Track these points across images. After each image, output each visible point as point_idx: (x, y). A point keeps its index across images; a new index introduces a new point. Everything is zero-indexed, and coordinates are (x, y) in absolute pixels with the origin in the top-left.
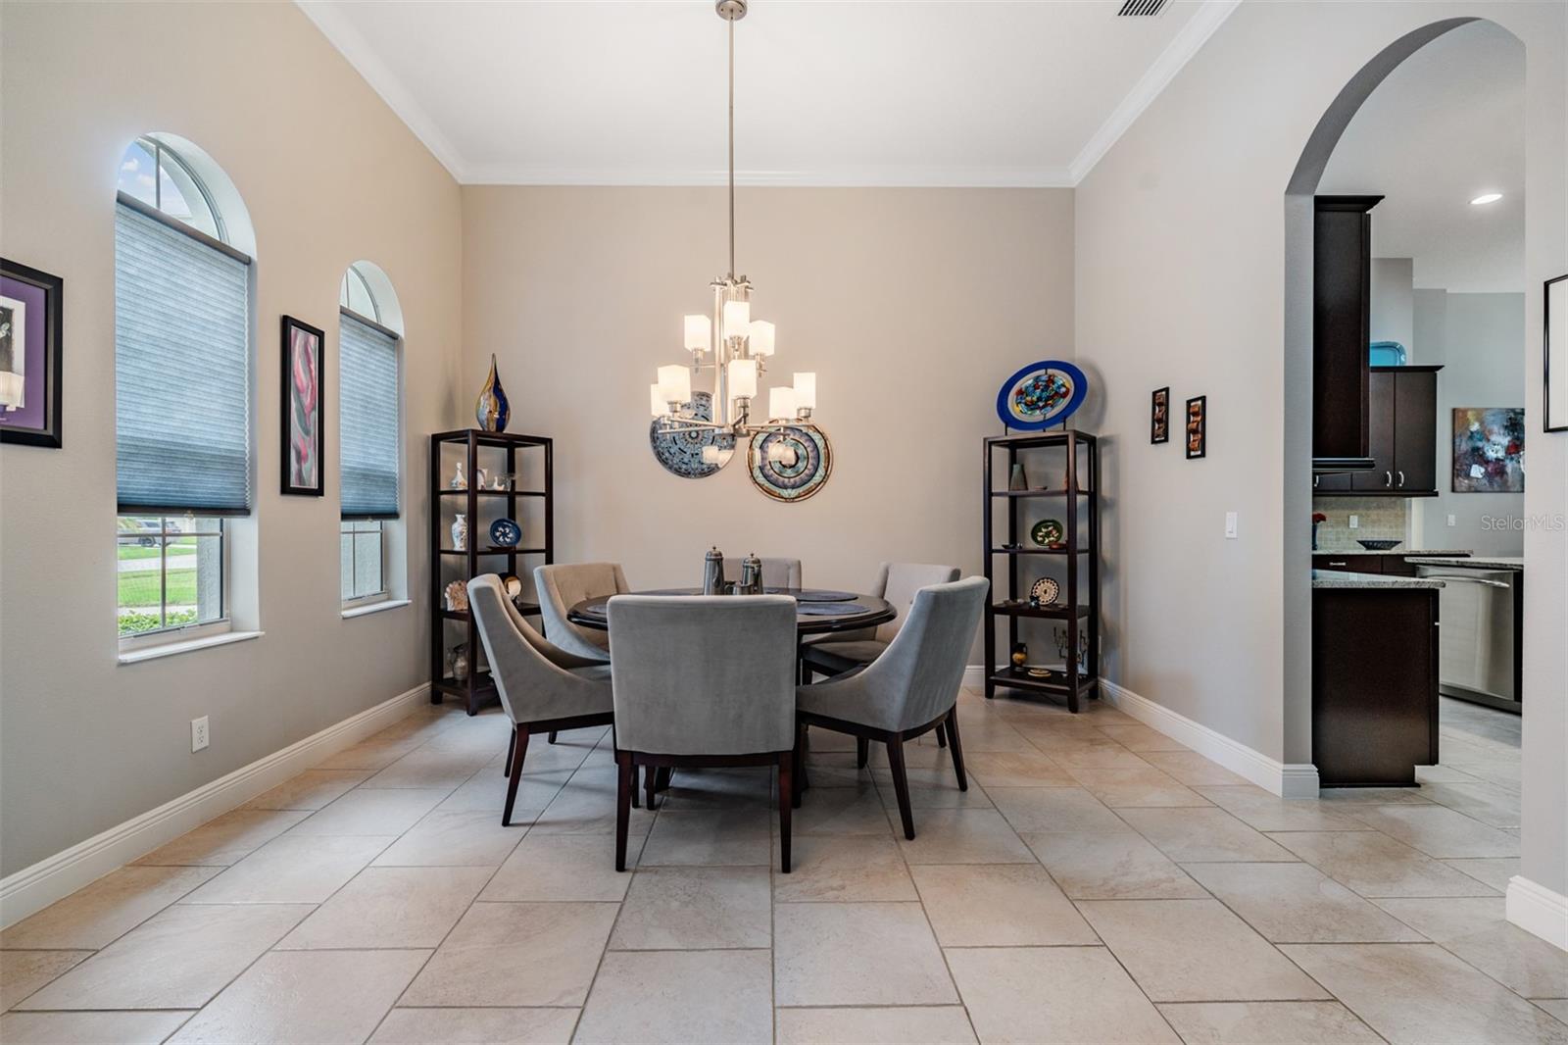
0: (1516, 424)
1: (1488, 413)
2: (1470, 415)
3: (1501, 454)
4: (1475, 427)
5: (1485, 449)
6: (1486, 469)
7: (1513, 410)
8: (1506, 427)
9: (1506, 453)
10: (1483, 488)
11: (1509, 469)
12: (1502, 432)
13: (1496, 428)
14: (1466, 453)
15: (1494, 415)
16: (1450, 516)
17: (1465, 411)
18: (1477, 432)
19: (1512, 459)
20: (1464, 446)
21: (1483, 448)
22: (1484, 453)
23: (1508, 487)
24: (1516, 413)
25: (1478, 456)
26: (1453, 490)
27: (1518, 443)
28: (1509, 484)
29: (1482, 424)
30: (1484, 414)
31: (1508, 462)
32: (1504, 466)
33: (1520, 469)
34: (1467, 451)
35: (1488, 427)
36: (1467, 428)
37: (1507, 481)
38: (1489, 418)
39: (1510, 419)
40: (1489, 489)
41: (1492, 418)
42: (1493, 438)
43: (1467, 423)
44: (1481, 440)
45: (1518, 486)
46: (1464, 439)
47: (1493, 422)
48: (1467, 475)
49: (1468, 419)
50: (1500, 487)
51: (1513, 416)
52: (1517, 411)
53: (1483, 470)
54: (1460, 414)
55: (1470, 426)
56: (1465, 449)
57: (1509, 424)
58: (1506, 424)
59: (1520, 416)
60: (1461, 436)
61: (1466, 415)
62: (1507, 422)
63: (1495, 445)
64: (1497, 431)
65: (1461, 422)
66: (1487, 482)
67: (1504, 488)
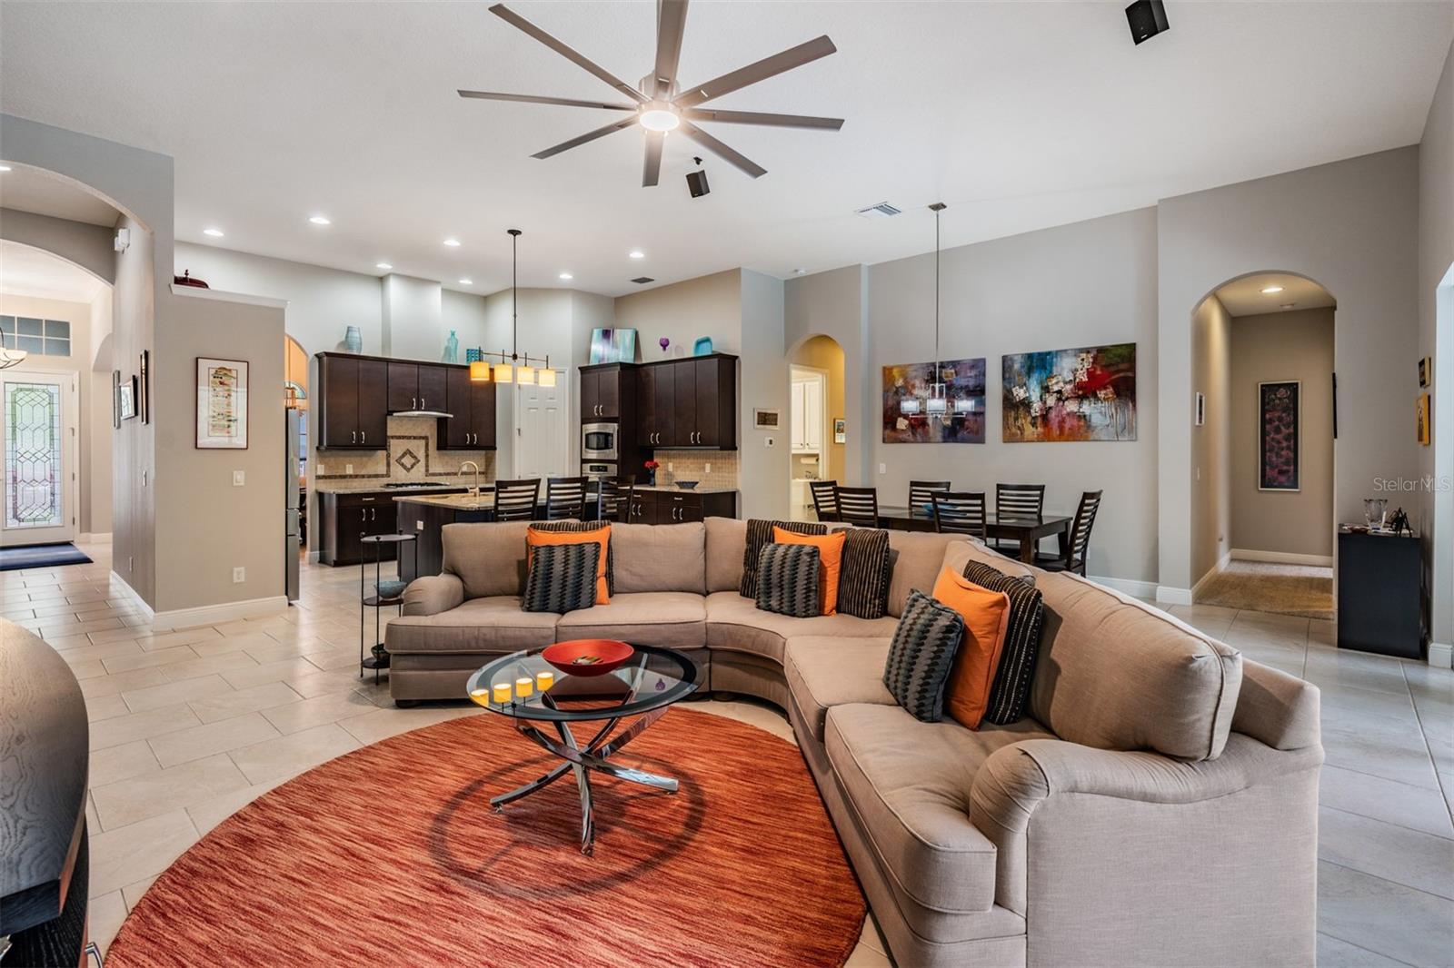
1: (912, 368)
2: (895, 372)
4: (899, 382)
6: (909, 421)
7: (932, 364)
8: (927, 381)
10: (910, 438)
11: (929, 421)
12: (924, 385)
14: (891, 408)
15: (915, 370)
17: (892, 369)
18: (901, 386)
20: (891, 400)
23: (930, 438)
26: (884, 441)
28: (931, 434)
29: (906, 378)
30: (909, 369)
32: (926, 419)
34: (893, 404)
35: (912, 381)
36: (893, 385)
37: (929, 432)
38: (912, 374)
39: (929, 372)
40: (913, 440)
41: (914, 373)
42: (916, 391)
43: (893, 380)
44: (906, 394)
45: (939, 436)
46: (891, 394)
47: (916, 377)
48: (894, 428)
49: (893, 376)
50: (923, 438)
51: (933, 370)
52: (937, 364)
53: (906, 422)
54: (888, 372)
55: (896, 383)
56: (891, 403)
57: (929, 378)
58: (927, 378)
59: (940, 369)
60: (887, 392)
61: (892, 373)
62: (928, 376)
63: (917, 398)
64: (919, 385)
65: (888, 379)
66: (911, 434)
67: (926, 439)
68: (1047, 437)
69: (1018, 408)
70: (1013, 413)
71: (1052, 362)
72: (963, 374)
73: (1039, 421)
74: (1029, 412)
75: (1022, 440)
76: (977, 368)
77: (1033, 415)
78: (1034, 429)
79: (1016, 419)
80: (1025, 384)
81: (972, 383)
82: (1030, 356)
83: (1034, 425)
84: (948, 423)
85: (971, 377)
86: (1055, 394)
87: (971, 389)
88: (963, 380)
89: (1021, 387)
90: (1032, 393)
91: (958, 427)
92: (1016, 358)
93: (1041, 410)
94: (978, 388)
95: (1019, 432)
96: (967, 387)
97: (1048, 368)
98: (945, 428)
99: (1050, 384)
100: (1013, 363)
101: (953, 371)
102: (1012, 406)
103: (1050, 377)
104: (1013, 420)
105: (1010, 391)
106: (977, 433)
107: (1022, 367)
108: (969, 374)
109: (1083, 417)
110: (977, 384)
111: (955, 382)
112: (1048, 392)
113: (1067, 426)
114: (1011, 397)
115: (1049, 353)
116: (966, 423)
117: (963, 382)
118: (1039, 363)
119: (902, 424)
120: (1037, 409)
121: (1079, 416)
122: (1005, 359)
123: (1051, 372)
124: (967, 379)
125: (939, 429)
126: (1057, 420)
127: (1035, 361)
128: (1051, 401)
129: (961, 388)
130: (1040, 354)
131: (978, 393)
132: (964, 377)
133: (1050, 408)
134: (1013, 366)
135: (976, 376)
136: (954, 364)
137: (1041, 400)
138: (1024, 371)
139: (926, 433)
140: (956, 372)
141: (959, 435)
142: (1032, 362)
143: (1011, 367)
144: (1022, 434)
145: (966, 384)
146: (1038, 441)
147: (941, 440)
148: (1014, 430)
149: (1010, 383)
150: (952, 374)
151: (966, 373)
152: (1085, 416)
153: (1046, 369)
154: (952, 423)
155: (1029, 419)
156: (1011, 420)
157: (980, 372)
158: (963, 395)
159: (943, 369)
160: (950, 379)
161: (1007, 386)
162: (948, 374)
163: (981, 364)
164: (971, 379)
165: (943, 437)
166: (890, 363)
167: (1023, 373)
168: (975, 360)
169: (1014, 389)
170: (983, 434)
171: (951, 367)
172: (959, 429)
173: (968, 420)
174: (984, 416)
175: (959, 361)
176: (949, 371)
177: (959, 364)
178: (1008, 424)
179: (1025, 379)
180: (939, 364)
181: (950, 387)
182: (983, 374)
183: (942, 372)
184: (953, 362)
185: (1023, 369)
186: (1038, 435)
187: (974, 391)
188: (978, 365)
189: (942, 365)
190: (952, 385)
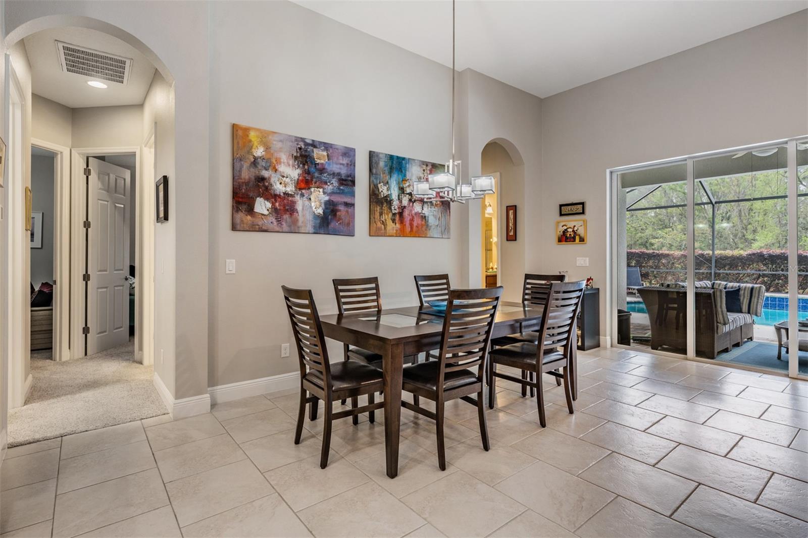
0: (306, 156)
1: (276, 138)
2: (253, 135)
3: (290, 189)
4: (259, 152)
5: (272, 180)
6: (273, 204)
7: (303, 140)
8: (296, 158)
9: (295, 187)
10: (271, 227)
11: (299, 206)
12: (291, 162)
13: (284, 157)
14: (247, 183)
15: (281, 141)
16: (228, 261)
17: (246, 130)
18: (263, 158)
19: (302, 195)
20: (247, 174)
21: (269, 178)
22: (271, 185)
23: (298, 227)
24: (307, 144)
25: (262, 187)
26: (234, 228)
27: (308, 178)
28: (300, 223)
29: (267, 148)
30: (270, 137)
31: (297, 198)
32: (293, 203)
33: (311, 207)
34: (250, 178)
35: (276, 155)
36: (249, 152)
37: (297, 220)
38: (276, 145)
39: (300, 149)
40: (277, 229)
41: (279, 145)
42: (282, 168)
43: (248, 146)
44: (266, 169)
45: (309, 228)
46: (246, 165)
47: (281, 150)
48: (250, 210)
49: (250, 141)
50: (290, 226)
51: (303, 147)
52: (308, 141)
53: (269, 205)
54: (240, 133)
55: (253, 150)
56: (247, 177)
57: (299, 155)
58: (295, 154)
59: (310, 148)
60: (241, 160)
61: (248, 136)
62: (297, 152)
63: (283, 177)
64: (285, 161)
65: (241, 142)
66: (274, 220)
67: (294, 229)
68: (402, 233)
69: (382, 204)
70: (378, 208)
71: (406, 166)
72: (335, 159)
73: (397, 217)
74: (390, 209)
75: (384, 235)
76: (349, 156)
77: (393, 212)
78: (394, 225)
79: (381, 214)
80: (388, 182)
81: (344, 171)
82: (391, 157)
83: (394, 221)
84: (320, 211)
85: (343, 164)
86: (408, 195)
87: (343, 177)
88: (335, 166)
89: (385, 185)
90: (392, 192)
91: (330, 217)
92: (381, 156)
93: (399, 208)
94: (350, 178)
95: (383, 227)
96: (339, 174)
97: (404, 171)
98: (316, 217)
99: (405, 186)
100: (379, 160)
101: (325, 153)
102: (377, 200)
103: (404, 180)
104: (378, 214)
105: (376, 187)
106: (348, 224)
107: (386, 166)
108: (341, 162)
109: (424, 218)
110: (349, 173)
111: (326, 167)
112: (403, 193)
113: (415, 224)
114: (377, 192)
115: (404, 159)
116: (338, 213)
117: (335, 168)
118: (397, 165)
119: (262, 206)
120: (396, 207)
121: (422, 216)
122: (372, 155)
123: (405, 176)
124: (338, 166)
125: (309, 217)
126: (409, 219)
127: (394, 163)
128: (405, 202)
129: (334, 174)
130: (397, 158)
131: (350, 183)
132: (337, 164)
133: (405, 207)
134: (379, 163)
135: (348, 164)
136: (327, 146)
137: (399, 199)
139: (295, 222)
140: (328, 156)
141: (332, 225)
142: (392, 163)
143: (377, 163)
144: (385, 228)
145: (338, 171)
146: (396, 236)
147: (312, 230)
148: (379, 224)
149: (376, 179)
150: (324, 156)
151: (338, 158)
152: (425, 217)
153: (402, 172)
154: (324, 212)
155: (390, 215)
156: (377, 214)
157: (351, 161)
158: (335, 182)
159: (315, 150)
160: (322, 161)
161: (375, 181)
162: (320, 156)
163: (352, 153)
164: (342, 166)
165: (315, 227)
166: (243, 122)
167: (387, 172)
168: (346, 147)
169: (379, 185)
170: (354, 226)
171: (323, 148)
172: (331, 219)
173: (340, 211)
174: (354, 207)
175: (332, 144)
176: (321, 153)
177: (331, 148)
178: (374, 218)
179: (388, 177)
180: (310, 142)
181: (322, 170)
182: (352, 164)
183: (313, 151)
184: (325, 143)
185: (386, 169)
186: (396, 230)
187: (345, 180)
188: (349, 153)
189: (314, 145)
190: (324, 169)
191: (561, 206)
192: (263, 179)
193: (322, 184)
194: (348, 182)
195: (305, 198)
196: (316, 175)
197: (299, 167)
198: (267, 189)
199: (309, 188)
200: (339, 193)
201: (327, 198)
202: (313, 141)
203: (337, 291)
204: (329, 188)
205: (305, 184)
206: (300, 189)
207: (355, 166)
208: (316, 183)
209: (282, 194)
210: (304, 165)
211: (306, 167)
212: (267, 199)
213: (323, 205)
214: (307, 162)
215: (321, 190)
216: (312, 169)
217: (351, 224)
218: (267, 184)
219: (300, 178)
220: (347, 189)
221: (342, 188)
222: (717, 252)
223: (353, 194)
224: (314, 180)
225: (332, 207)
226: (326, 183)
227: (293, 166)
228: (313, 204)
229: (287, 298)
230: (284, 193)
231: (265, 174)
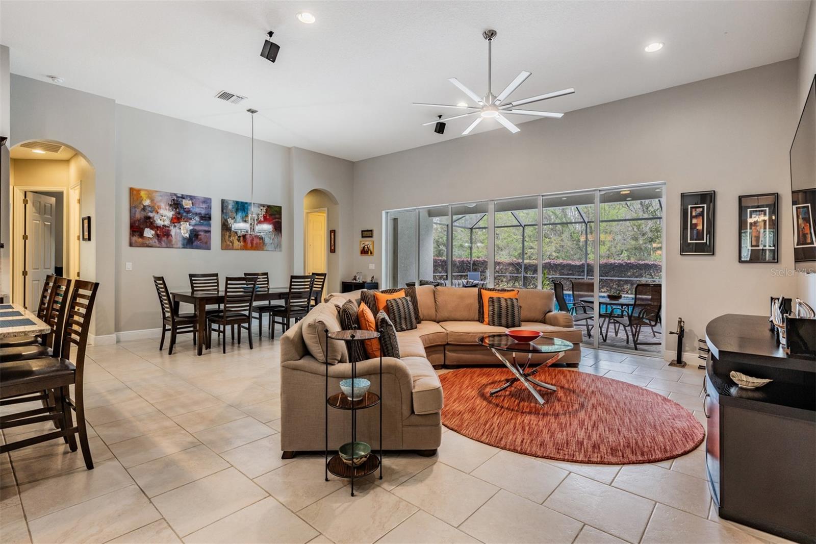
0: (178, 204)
1: (158, 194)
2: (143, 194)
3: (167, 223)
4: (147, 202)
5: (155, 219)
6: (156, 232)
7: (175, 195)
8: (171, 205)
9: (170, 222)
10: (154, 244)
11: (173, 233)
12: (168, 208)
13: (163, 205)
14: (139, 221)
15: (161, 196)
16: (127, 263)
17: (139, 191)
18: (149, 206)
19: (175, 226)
20: (139, 215)
21: (153, 217)
22: (155, 221)
23: (172, 245)
24: (178, 197)
25: (148, 222)
26: (131, 245)
27: (179, 216)
28: (173, 242)
29: (152, 200)
30: (154, 194)
31: (172, 228)
32: (169, 231)
33: (181, 233)
34: (141, 217)
35: (158, 204)
36: (141, 203)
38: (158, 198)
39: (174, 200)
40: (158, 245)
41: (160, 198)
42: (161, 211)
43: (140, 200)
44: (151, 212)
45: (180, 245)
46: (138, 210)
47: (161, 201)
48: (141, 235)
49: (141, 197)
50: (167, 244)
51: (175, 199)
52: (179, 195)
53: (153, 232)
54: (135, 192)
55: (143, 202)
56: (139, 217)
57: (172, 203)
58: (170, 203)
59: (181, 199)
60: (135, 208)
61: (140, 194)
62: (171, 202)
63: (162, 216)
64: (164, 207)
65: (135, 198)
66: (156, 241)
67: (170, 245)
68: (245, 248)
69: (231, 231)
70: (228, 233)
71: (248, 208)
72: (197, 205)
73: (242, 238)
74: (236, 233)
75: (232, 249)
76: (207, 203)
77: (239, 235)
78: (239, 243)
79: (230, 237)
80: (234, 218)
81: (203, 212)
82: (237, 203)
83: (239, 240)
84: (187, 235)
87: (203, 215)
88: (197, 209)
89: (232, 219)
91: (194, 239)
92: (229, 202)
94: (207, 216)
95: (231, 244)
96: (200, 214)
98: (184, 239)
99: (247, 220)
100: (228, 204)
101: (190, 202)
102: (227, 228)
103: (247, 216)
104: (228, 237)
105: (226, 220)
106: (206, 243)
107: (233, 208)
108: (202, 206)
110: (207, 213)
111: (191, 210)
113: (255, 242)
114: (227, 224)
115: (246, 203)
116: (199, 237)
117: (197, 210)
118: (242, 207)
119: (149, 233)
121: (260, 238)
122: (223, 201)
123: (247, 213)
124: (200, 209)
125: (180, 239)
126: (250, 239)
127: (239, 206)
129: (196, 214)
130: (242, 203)
131: (208, 219)
132: (198, 208)
135: (206, 208)
136: (191, 198)
138: (234, 210)
139: (170, 241)
140: (192, 203)
141: (195, 244)
142: (238, 206)
143: (227, 207)
144: (232, 245)
145: (199, 212)
146: (241, 250)
147: (181, 246)
148: (228, 243)
149: (226, 215)
150: (190, 204)
151: (199, 205)
152: (262, 238)
153: (245, 211)
154: (189, 236)
155: (236, 237)
156: (227, 237)
157: (208, 206)
158: (197, 218)
159: (183, 200)
160: (188, 207)
161: (225, 217)
162: (187, 204)
163: (209, 201)
164: (202, 209)
165: (183, 245)
166: (136, 186)
167: (234, 211)
168: (205, 198)
169: (228, 220)
170: (210, 244)
171: (189, 199)
172: (195, 240)
173: (201, 235)
174: (210, 233)
175: (195, 196)
176: (188, 202)
177: (195, 198)
178: (225, 239)
179: (234, 215)
180: (180, 196)
181: (188, 212)
182: (210, 207)
183: (182, 201)
184: (190, 196)
185: (233, 209)
186: (241, 246)
187: (204, 217)
188: (207, 201)
189: (183, 197)
190: (189, 211)
191: (362, 231)
192: (149, 218)
193: (188, 220)
194: (207, 218)
195: (176, 228)
196: (184, 214)
197: (173, 210)
198: (152, 223)
199: (180, 222)
200: (200, 225)
201: (192, 228)
202: (182, 195)
203: (191, 281)
204: (193, 222)
205: (177, 220)
206: (173, 223)
207: (211, 208)
208: (184, 219)
209: (161, 226)
210: (176, 209)
211: (178, 210)
212: (152, 229)
213: (189, 232)
214: (178, 207)
215: (188, 223)
216: (182, 211)
217: (208, 243)
218: (152, 220)
219: (174, 217)
220: (205, 223)
221: (202, 221)
222: (526, 261)
223: (210, 225)
224: (183, 217)
225: (195, 233)
226: (191, 219)
227: (169, 210)
228: (182, 232)
229: (155, 282)
230: (163, 226)
231: (151, 215)
